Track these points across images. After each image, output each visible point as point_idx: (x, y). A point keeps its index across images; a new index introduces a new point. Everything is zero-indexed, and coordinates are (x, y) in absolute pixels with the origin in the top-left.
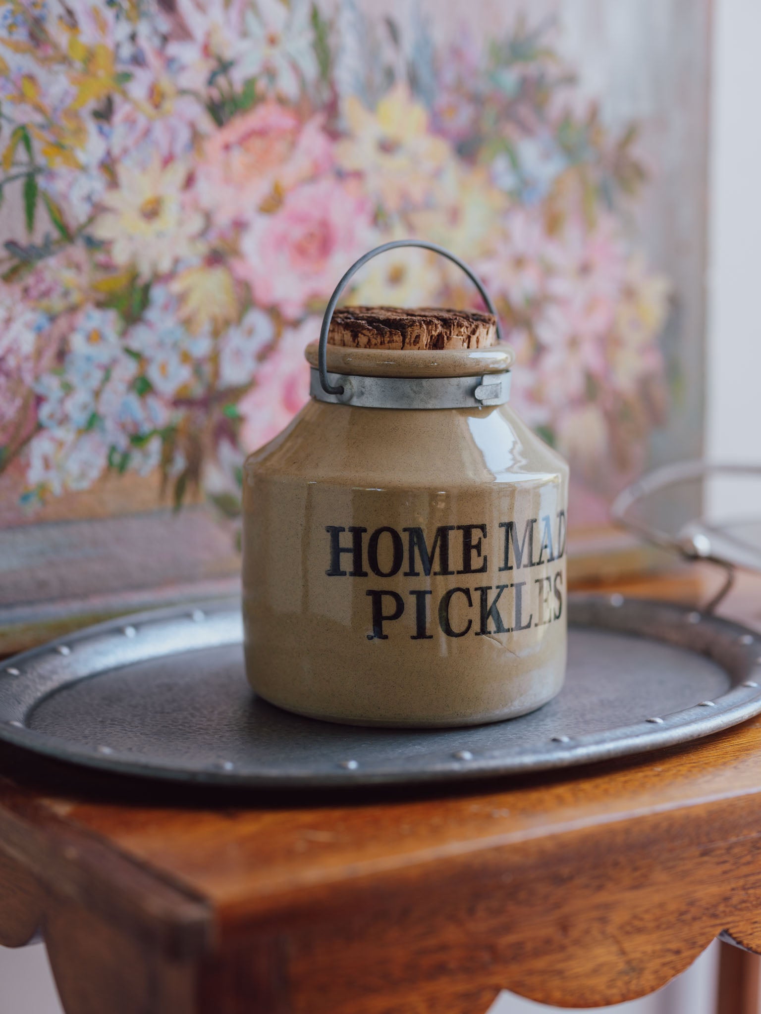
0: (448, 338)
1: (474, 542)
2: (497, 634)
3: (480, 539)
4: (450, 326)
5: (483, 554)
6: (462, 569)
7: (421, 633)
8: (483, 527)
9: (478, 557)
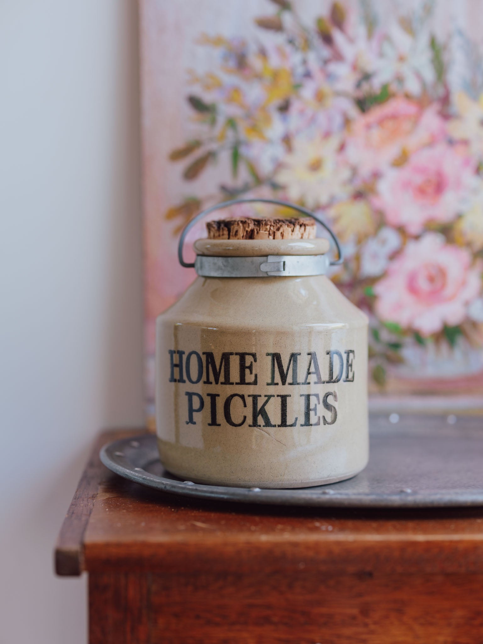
0: (258, 233)
1: (248, 364)
2: (265, 427)
3: (252, 362)
4: (260, 225)
5: (254, 372)
6: (239, 382)
7: (214, 422)
8: (254, 355)
9: (250, 374)
